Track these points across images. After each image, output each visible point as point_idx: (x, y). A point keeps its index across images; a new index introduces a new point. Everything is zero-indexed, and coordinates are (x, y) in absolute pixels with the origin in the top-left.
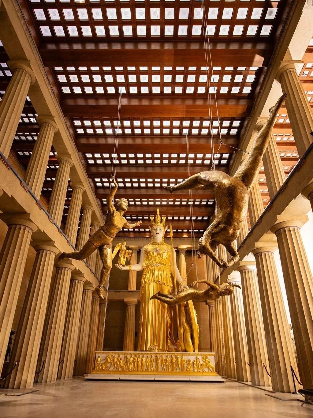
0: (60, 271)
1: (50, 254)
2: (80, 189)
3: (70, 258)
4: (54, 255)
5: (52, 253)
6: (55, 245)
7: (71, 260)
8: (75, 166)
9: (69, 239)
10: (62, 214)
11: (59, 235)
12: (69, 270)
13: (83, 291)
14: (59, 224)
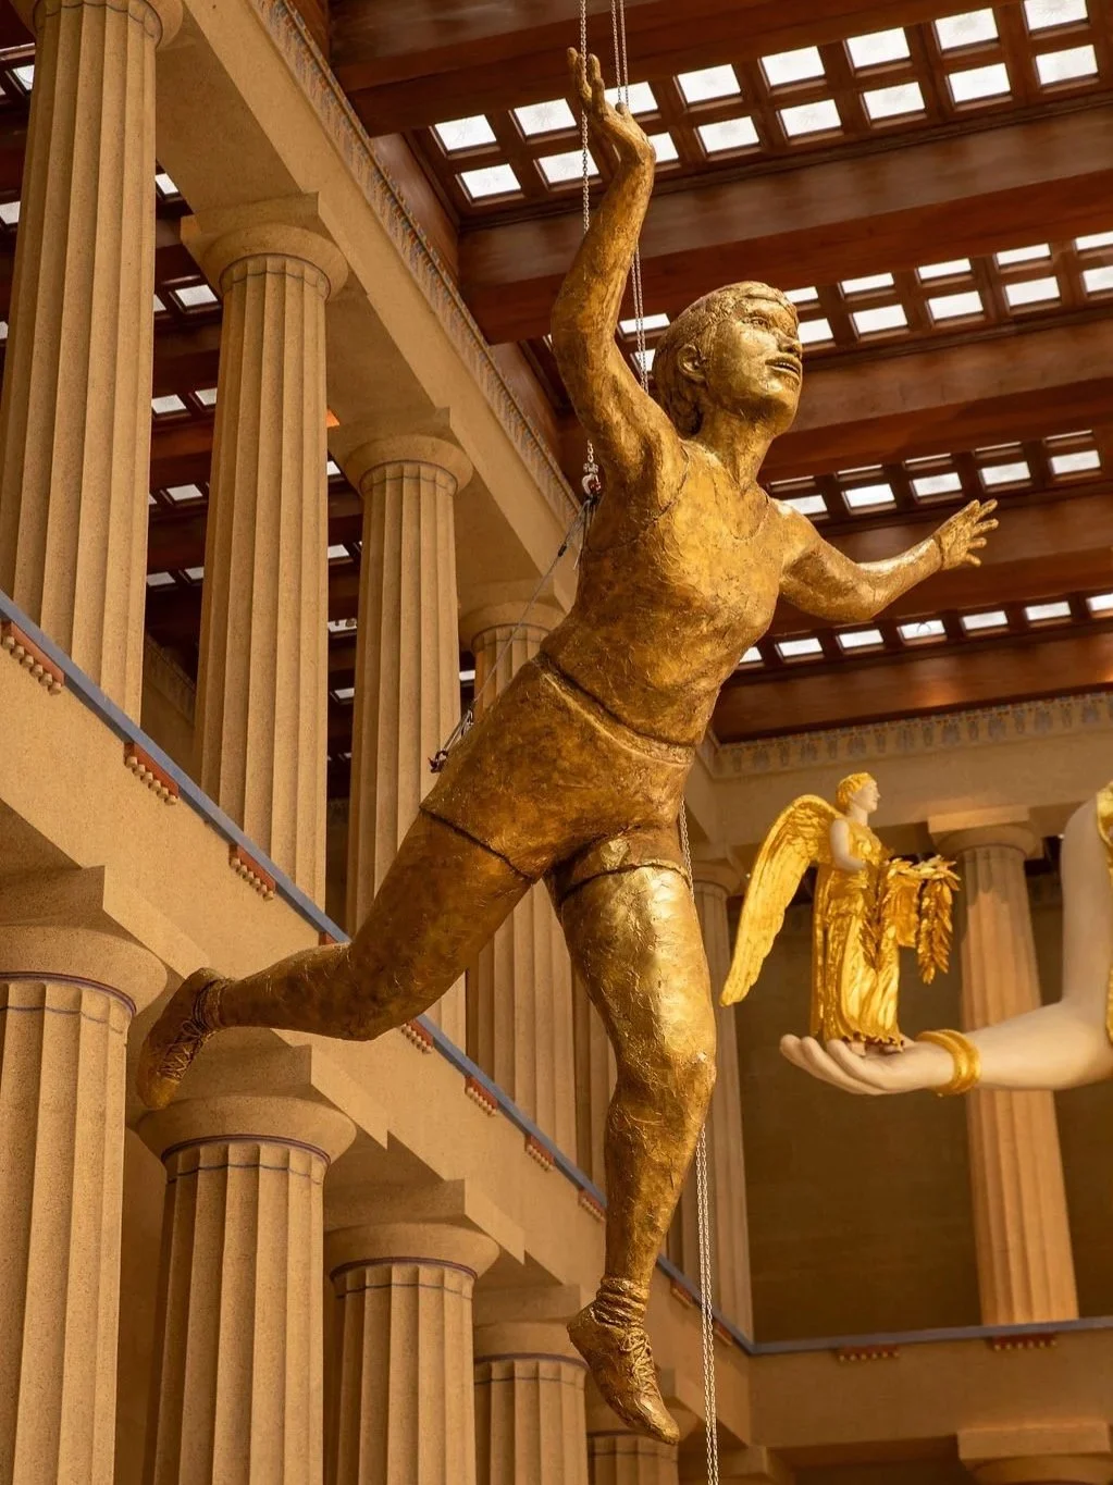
0: (203, 1181)
1: (74, 1012)
2: (291, 267)
3: (289, 1036)
4: (119, 1019)
5: (92, 1003)
6: (113, 904)
7: (304, 1054)
8: (199, 34)
9: (248, 836)
10: (140, 581)
11: (140, 797)
12: (296, 1160)
13: (483, 1383)
14: (124, 684)
